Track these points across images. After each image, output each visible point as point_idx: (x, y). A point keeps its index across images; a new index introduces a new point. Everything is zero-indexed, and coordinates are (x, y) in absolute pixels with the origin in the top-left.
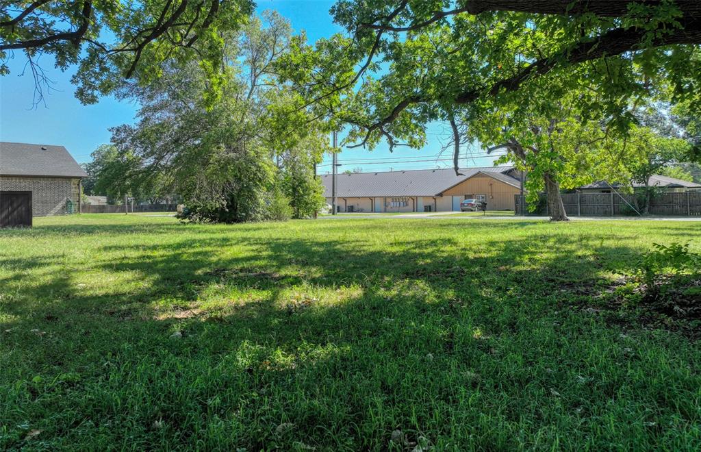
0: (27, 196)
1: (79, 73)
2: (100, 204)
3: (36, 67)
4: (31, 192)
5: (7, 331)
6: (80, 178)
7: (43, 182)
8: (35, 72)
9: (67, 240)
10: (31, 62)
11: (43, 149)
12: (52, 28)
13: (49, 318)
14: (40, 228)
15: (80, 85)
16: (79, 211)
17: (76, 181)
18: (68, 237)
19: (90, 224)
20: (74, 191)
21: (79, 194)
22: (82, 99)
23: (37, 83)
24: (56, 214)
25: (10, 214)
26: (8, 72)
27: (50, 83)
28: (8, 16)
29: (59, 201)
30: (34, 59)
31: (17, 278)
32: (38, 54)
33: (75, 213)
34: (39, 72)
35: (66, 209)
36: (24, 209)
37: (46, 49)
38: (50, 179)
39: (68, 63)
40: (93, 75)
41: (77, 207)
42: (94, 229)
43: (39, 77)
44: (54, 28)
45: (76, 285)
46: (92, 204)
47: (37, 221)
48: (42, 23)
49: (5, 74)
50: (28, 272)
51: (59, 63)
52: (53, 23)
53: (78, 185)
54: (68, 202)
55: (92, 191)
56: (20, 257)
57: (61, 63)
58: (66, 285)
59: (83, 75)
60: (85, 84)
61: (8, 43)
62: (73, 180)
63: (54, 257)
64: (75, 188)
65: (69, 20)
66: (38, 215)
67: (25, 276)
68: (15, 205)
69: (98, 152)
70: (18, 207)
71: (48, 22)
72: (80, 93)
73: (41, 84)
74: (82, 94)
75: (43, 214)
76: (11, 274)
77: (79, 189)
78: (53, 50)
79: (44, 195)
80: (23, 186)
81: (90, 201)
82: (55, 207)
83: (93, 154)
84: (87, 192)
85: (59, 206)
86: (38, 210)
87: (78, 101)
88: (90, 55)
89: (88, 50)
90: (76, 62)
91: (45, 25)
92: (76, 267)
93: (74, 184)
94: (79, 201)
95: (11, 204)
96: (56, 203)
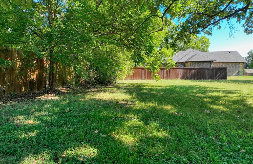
0: (225, 69)
1: (245, 23)
2: (251, 72)
3: (230, 24)
4: (226, 68)
5: (226, 113)
6: (244, 62)
7: (230, 64)
8: (230, 26)
9: (240, 85)
10: (229, 23)
11: (229, 53)
12: (236, 8)
13: (239, 112)
14: (229, 80)
15: (246, 27)
16: (243, 75)
17: (242, 64)
18: (240, 84)
19: (248, 80)
20: (241, 67)
21: (243, 68)
22: (247, 33)
23: (230, 29)
24: (234, 76)
25: (220, 75)
26: (221, 28)
27: (235, 29)
28: (221, 9)
29: (236, 71)
30: (229, 21)
31: (225, 96)
32: (231, 19)
33: (242, 76)
34: (231, 26)
35: (238, 74)
36: (224, 73)
37: (234, 17)
38: (232, 63)
39: (241, 20)
40: (251, 22)
41: (242, 73)
42: (250, 82)
43: (231, 27)
44: (237, 8)
45: (247, 102)
46: (248, 72)
47: (228, 78)
48: (232, 8)
49: (220, 29)
50: (228, 95)
51: (238, 21)
52: (236, 6)
53: (243, 65)
54: (239, 71)
55: (248, 67)
56: (225, 89)
57: (239, 20)
58: (243, 101)
59: (247, 23)
60: (248, 26)
61: (222, 18)
62: (241, 63)
63: (236, 91)
64: (242, 66)
65: (243, 3)
66: (228, 76)
67: (227, 96)
68: (221, 72)
69: (250, 52)
70: (222, 73)
71: (234, 7)
72: (246, 31)
73: (232, 29)
74: (247, 31)
75: (230, 76)
76: (223, 95)
77: (243, 66)
78: (236, 17)
79: (230, 69)
80: (223, 66)
81: (247, 71)
82: (234, 73)
83: (248, 53)
84: (246, 68)
85: (236, 73)
86: (228, 74)
87: (245, 33)
88: (250, 15)
89: (249, 13)
90: (245, 19)
91: (233, 8)
92: (246, 95)
93: (241, 65)
94: (243, 71)
95: (220, 72)
96: (235, 72)
